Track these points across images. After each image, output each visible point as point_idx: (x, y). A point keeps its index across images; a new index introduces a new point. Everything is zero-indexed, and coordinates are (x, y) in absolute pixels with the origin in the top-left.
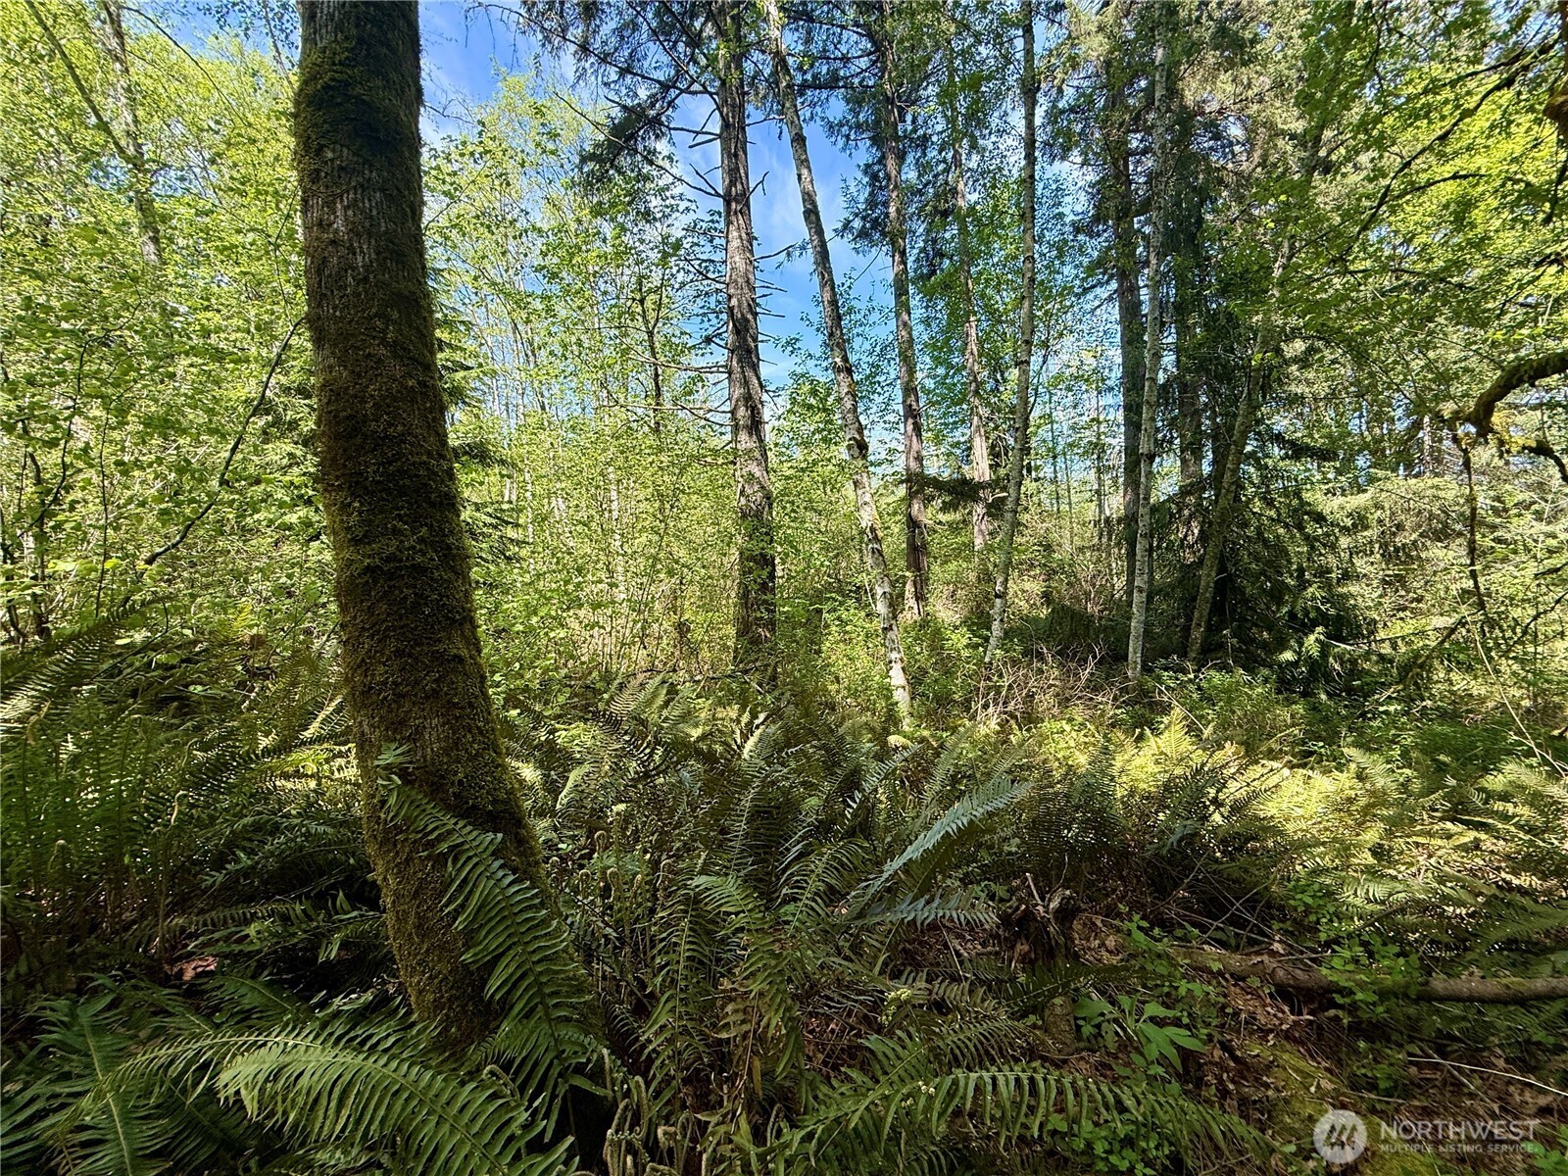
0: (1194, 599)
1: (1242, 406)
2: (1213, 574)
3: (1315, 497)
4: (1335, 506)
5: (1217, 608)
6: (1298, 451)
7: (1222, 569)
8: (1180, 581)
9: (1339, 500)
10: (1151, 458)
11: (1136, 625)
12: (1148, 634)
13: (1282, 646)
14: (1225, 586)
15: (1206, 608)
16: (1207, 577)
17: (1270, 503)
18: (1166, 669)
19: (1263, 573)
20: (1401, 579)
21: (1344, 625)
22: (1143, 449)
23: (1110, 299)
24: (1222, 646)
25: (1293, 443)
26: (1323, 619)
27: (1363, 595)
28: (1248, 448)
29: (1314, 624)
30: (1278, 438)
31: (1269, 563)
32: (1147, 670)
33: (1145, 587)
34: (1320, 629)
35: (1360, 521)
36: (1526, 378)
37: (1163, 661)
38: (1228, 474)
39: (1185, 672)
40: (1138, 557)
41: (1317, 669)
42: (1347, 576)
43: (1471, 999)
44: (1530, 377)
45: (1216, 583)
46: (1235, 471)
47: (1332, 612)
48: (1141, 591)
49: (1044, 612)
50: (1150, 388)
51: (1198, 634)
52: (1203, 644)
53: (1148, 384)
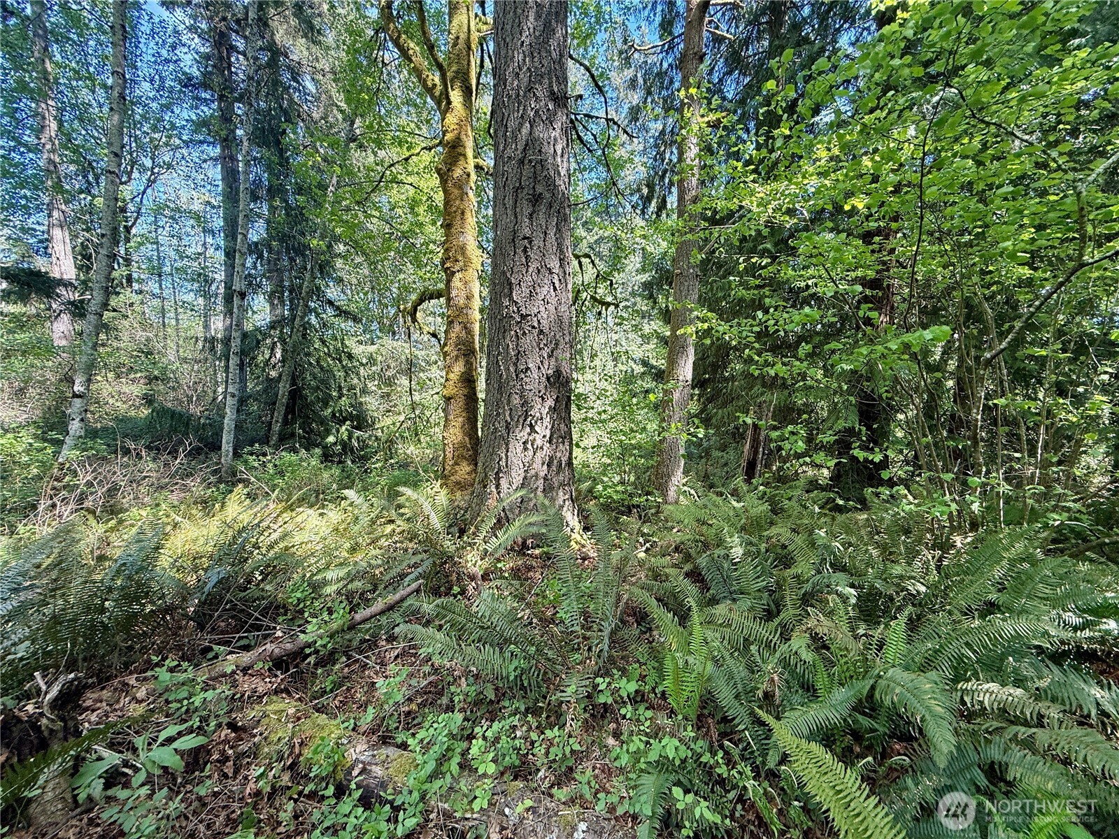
0: (274, 403)
1: (308, 275)
2: (288, 386)
3: (351, 343)
4: (357, 350)
5: (290, 409)
6: (342, 313)
7: (293, 383)
8: (264, 390)
9: (362, 347)
10: (243, 295)
11: (229, 421)
12: (239, 427)
13: (328, 432)
14: (295, 395)
15: (283, 410)
16: (284, 388)
17: (323, 342)
18: (252, 454)
19: (318, 388)
20: (388, 395)
21: (360, 421)
22: (237, 286)
24: (293, 435)
25: (338, 308)
26: (351, 417)
27: (372, 403)
29: (345, 420)
30: (331, 303)
31: (322, 381)
32: (237, 455)
33: (237, 393)
34: (348, 423)
35: (372, 360)
36: (426, 298)
37: (250, 448)
38: (298, 319)
39: (265, 455)
40: (231, 370)
41: (346, 447)
42: (364, 391)
43: (372, 617)
45: (290, 392)
46: (303, 317)
47: (354, 412)
48: (233, 396)
49: (146, 412)
50: (242, 240)
51: (276, 428)
52: (280, 434)
53: (240, 237)
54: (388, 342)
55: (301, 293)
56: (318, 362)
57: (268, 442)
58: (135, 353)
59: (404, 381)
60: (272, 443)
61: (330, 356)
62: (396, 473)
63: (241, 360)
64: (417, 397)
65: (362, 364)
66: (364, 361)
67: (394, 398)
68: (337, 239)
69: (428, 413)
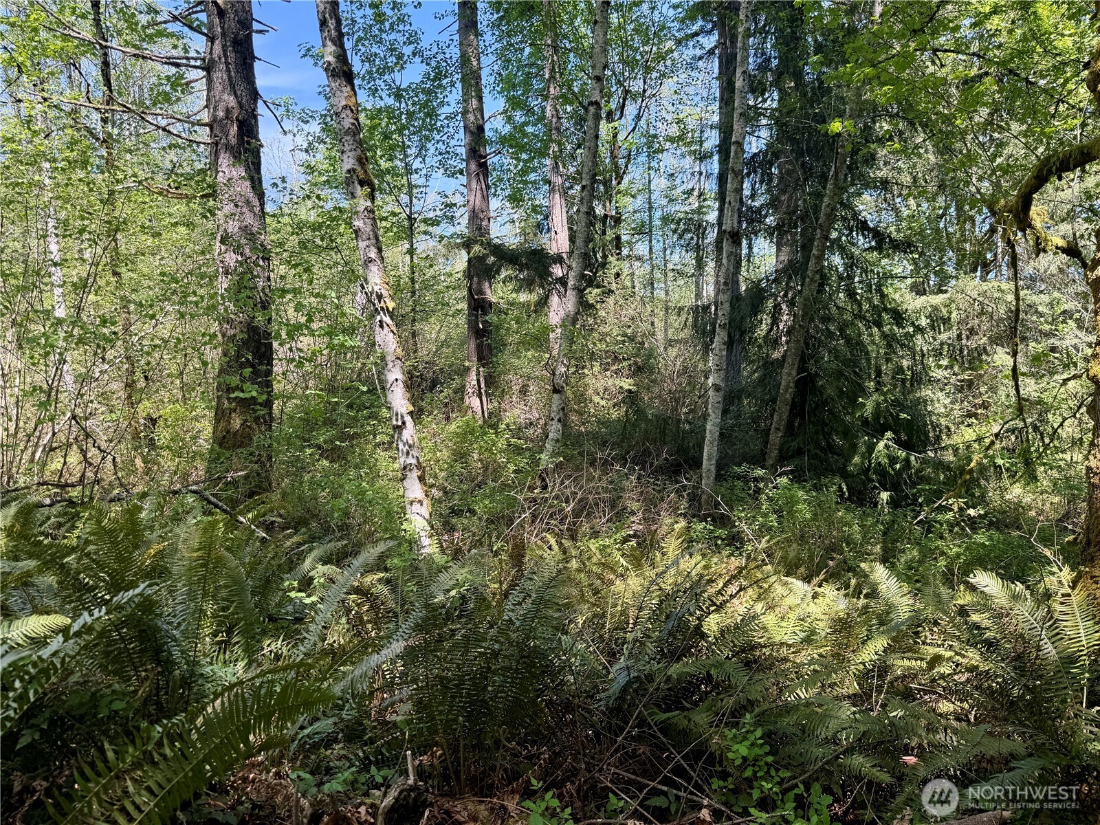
0: (774, 401)
1: (829, 185)
2: (794, 372)
3: (895, 293)
4: (912, 303)
5: (797, 409)
6: (882, 242)
7: (803, 368)
8: (761, 380)
9: (920, 299)
11: (711, 428)
12: (724, 436)
13: (855, 452)
14: (805, 385)
15: (785, 410)
16: (787, 378)
19: (841, 373)
20: (970, 384)
21: (913, 432)
22: (727, 225)
23: (711, 52)
25: (877, 233)
26: (895, 424)
27: (938, 401)
28: (834, 235)
29: (884, 429)
32: (721, 477)
33: (721, 385)
34: (889, 434)
35: (938, 320)
36: (1054, 169)
37: (736, 469)
38: (812, 262)
44: (1057, 170)
45: (797, 383)
46: (820, 258)
47: (902, 416)
48: (717, 389)
50: (736, 153)
51: (776, 438)
52: (781, 450)
53: (733, 148)
54: (972, 285)
55: (817, 219)
56: (841, 330)
57: (764, 460)
58: (619, 338)
59: (1001, 358)
60: (770, 462)
61: (863, 318)
62: (981, 538)
63: (729, 335)
64: (1030, 388)
65: (920, 330)
66: (924, 322)
67: (983, 389)
68: (876, 111)
69: (1054, 420)
